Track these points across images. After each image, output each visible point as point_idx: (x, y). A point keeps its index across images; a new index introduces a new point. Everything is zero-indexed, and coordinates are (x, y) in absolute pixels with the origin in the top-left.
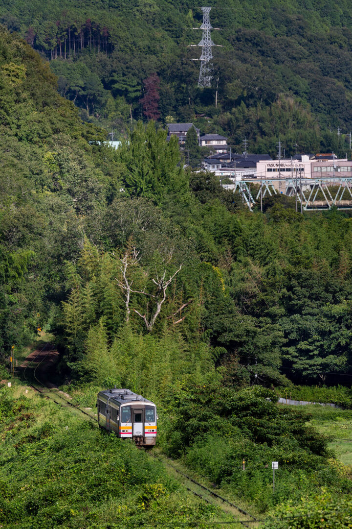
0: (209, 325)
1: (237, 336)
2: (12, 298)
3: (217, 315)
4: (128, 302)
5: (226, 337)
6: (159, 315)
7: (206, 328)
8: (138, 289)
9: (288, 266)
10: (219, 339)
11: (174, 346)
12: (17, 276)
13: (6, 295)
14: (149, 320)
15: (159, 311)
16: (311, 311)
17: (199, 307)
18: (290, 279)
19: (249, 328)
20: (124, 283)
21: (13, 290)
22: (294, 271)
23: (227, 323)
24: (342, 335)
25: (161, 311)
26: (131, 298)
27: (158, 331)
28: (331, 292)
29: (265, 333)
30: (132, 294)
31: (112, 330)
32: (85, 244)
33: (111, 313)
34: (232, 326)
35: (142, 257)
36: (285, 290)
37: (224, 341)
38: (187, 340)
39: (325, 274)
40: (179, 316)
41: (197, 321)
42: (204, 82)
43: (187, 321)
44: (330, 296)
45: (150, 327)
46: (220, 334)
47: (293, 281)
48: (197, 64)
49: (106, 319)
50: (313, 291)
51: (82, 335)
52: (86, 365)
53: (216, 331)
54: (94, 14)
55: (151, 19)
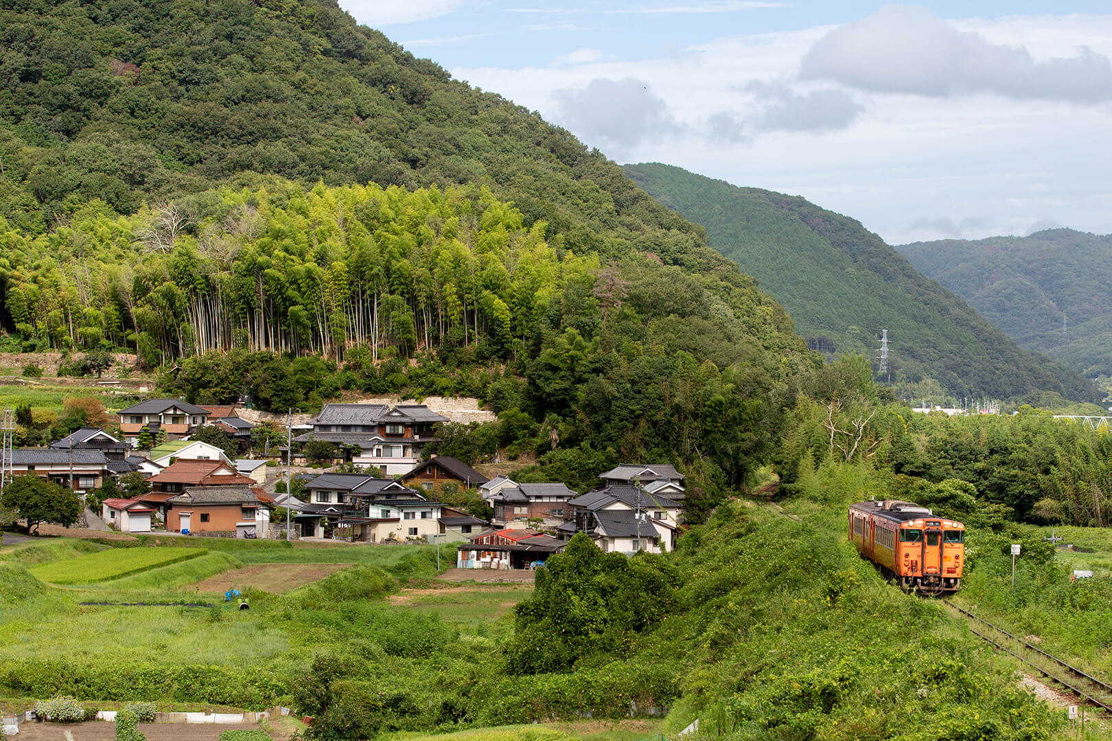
0: (894, 458)
1: (916, 468)
2: (744, 436)
3: (901, 451)
4: (832, 439)
5: (907, 468)
6: (856, 449)
7: (892, 460)
8: (840, 429)
9: (945, 437)
11: (867, 473)
12: (748, 419)
13: (739, 434)
14: (848, 453)
15: (855, 446)
16: (960, 467)
17: (886, 443)
18: (946, 445)
19: (926, 462)
20: (830, 425)
21: (746, 430)
22: (949, 439)
23: (909, 457)
25: (857, 447)
26: (834, 436)
27: (854, 461)
30: (835, 433)
31: (818, 459)
32: (801, 396)
33: (819, 447)
34: (912, 460)
35: (845, 407)
36: (942, 452)
37: (906, 471)
38: (877, 469)
39: (970, 442)
40: (871, 451)
41: (885, 455)
42: (883, 370)
43: (878, 455)
44: (973, 457)
45: (849, 458)
46: (902, 465)
47: (948, 447)
48: (879, 360)
49: (815, 451)
50: (961, 454)
51: (795, 464)
52: (798, 485)
53: (900, 463)
54: (825, 333)
55: (855, 336)
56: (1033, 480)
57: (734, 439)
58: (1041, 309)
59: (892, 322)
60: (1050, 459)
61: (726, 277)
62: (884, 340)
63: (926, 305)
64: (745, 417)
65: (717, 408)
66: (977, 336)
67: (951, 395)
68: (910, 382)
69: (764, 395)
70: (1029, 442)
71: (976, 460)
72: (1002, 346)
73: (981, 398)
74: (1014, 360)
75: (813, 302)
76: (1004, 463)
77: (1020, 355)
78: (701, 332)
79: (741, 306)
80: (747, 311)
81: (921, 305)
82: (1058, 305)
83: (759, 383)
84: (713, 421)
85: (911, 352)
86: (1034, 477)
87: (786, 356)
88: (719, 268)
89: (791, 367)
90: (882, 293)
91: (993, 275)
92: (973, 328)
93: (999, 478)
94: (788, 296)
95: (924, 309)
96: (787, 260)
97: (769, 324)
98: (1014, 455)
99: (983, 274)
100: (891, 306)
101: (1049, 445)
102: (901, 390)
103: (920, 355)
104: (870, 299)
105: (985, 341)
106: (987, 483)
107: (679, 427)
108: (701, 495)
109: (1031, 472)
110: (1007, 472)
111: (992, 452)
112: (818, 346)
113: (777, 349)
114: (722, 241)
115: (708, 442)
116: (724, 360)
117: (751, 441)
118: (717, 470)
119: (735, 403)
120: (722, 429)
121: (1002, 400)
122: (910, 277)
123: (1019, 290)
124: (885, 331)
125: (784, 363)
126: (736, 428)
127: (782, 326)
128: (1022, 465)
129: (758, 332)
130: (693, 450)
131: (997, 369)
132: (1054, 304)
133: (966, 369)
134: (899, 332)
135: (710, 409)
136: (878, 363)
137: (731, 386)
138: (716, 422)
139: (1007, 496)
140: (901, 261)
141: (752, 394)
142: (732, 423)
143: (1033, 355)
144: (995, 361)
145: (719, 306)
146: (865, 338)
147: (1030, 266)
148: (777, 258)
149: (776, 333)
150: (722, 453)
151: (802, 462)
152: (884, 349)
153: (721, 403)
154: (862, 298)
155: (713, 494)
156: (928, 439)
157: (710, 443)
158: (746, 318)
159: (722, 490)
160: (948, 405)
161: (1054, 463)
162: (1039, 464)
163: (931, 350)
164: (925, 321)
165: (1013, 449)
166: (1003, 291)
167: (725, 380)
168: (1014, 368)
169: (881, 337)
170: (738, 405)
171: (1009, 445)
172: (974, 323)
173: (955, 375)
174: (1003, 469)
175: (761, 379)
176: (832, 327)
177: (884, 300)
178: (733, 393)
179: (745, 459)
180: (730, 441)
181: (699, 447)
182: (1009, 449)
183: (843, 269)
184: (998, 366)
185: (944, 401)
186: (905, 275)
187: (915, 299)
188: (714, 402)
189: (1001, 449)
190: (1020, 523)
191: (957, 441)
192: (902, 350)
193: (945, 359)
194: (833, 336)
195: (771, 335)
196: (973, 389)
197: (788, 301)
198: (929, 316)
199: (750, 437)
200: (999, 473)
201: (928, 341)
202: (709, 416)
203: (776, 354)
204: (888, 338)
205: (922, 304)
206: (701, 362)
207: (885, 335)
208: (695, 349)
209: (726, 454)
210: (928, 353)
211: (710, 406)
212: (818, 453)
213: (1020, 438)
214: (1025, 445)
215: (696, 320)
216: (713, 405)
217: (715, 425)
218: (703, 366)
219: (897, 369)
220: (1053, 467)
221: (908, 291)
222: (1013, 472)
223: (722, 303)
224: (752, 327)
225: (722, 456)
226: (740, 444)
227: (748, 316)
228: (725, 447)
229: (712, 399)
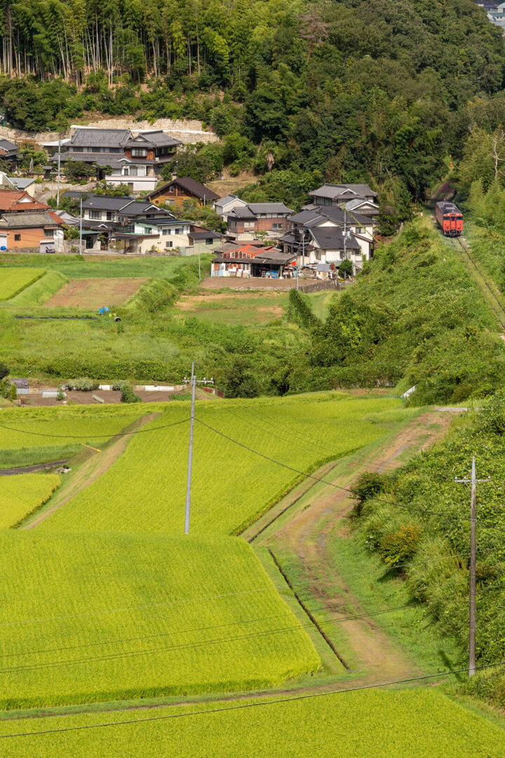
4: (496, 166)
8: (502, 158)
12: (429, 145)
13: (422, 157)
20: (495, 154)
21: (427, 155)
26: (498, 164)
30: (500, 162)
57: (418, 162)
64: (427, 143)
65: (406, 136)
69: (443, 125)
78: (390, 71)
83: (439, 116)
84: (402, 147)
107: (373, 152)
108: (391, 212)
115: (397, 164)
116: (410, 96)
117: (431, 162)
118: (404, 191)
119: (420, 132)
126: (420, 152)
130: (385, 171)
135: (400, 138)
137: (417, 118)
138: (405, 148)
141: (433, 124)
150: (409, 174)
153: (410, 132)
155: (402, 210)
157: (399, 165)
159: (408, 207)
167: (412, 113)
170: (422, 134)
175: (441, 112)
178: (418, 124)
179: (427, 178)
180: (415, 163)
181: (390, 169)
188: (403, 132)
199: (431, 159)
202: (399, 143)
206: (391, 98)
208: (386, 87)
209: (414, 175)
211: (400, 135)
212: (487, 178)
215: (386, 61)
216: (403, 134)
217: (403, 150)
218: (393, 101)
224: (433, 20)
225: (409, 176)
226: (423, 166)
227: (429, 10)
228: (412, 169)
229: (402, 129)
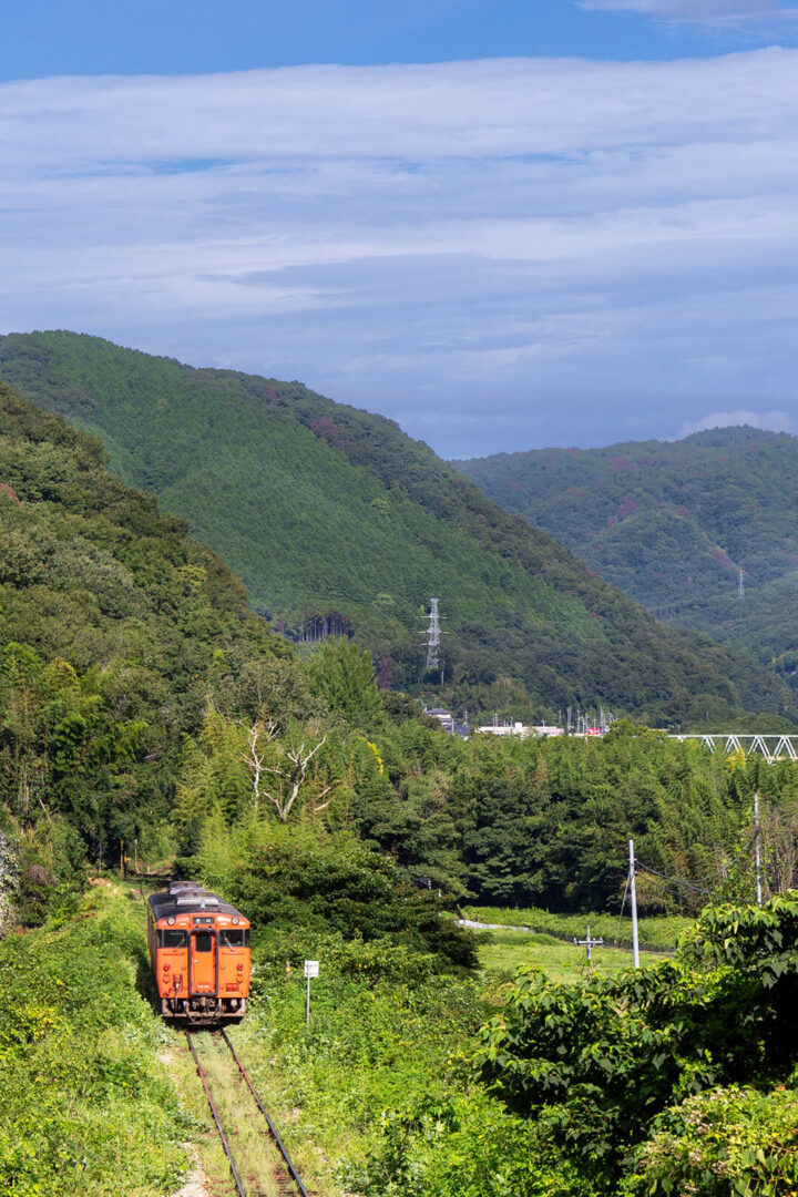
0: (358, 813)
1: (394, 828)
2: (119, 779)
3: (370, 801)
4: (257, 782)
5: (380, 829)
6: (296, 799)
7: (356, 817)
8: (269, 767)
9: (479, 775)
10: (371, 832)
11: (312, 836)
12: (126, 752)
13: (111, 776)
14: (284, 805)
15: (295, 794)
16: (502, 823)
17: (347, 789)
18: (480, 788)
19: (411, 818)
20: (253, 760)
21: (121, 771)
22: (485, 779)
23: (382, 811)
24: (537, 850)
25: (298, 795)
26: (260, 778)
27: (293, 817)
28: (525, 803)
29: (431, 825)
30: (262, 773)
31: (232, 816)
32: (210, 713)
33: (235, 797)
34: (388, 815)
35: (280, 730)
36: (474, 800)
37: (377, 833)
38: (329, 831)
39: (519, 783)
40: (320, 801)
41: (344, 808)
42: (432, 664)
43: (330, 808)
44: (524, 807)
45: (284, 814)
46: (372, 824)
47: (484, 791)
48: (426, 648)
49: (229, 803)
50: (505, 802)
51: (196, 824)
52: (197, 859)
53: (369, 821)
54: (337, 606)
55: (387, 611)
56: (621, 842)
57: (102, 785)
58: (702, 559)
59: (446, 586)
60: (647, 808)
61: (128, 520)
62: (434, 616)
63: (504, 556)
64: (119, 749)
65: (72, 735)
66: (589, 606)
67: (546, 704)
68: (476, 684)
69: (152, 713)
70: (615, 781)
71: (530, 813)
72: (631, 622)
73: (595, 707)
74: (650, 645)
75: (318, 555)
76: (574, 816)
77: (662, 637)
79: (147, 567)
80: (156, 575)
81: (497, 557)
82: (730, 553)
83: (144, 695)
84: (67, 757)
85: (479, 635)
86: (623, 839)
87: (223, 646)
88: (117, 504)
89: (231, 665)
90: (431, 538)
91: (622, 506)
92: (581, 593)
93: (567, 842)
94: (277, 545)
95: (501, 563)
96: (276, 486)
97: (195, 595)
98: (591, 804)
99: (606, 504)
100: (445, 558)
101: (646, 786)
102: (461, 696)
103: (493, 640)
104: (412, 548)
105: (602, 614)
106: (547, 849)
107: (12, 767)
108: (43, 877)
109: (617, 830)
110: (579, 831)
111: (556, 798)
112: (326, 627)
113: (206, 636)
114: (169, 458)
115: (59, 791)
116: (85, 658)
117: (130, 787)
118: (69, 836)
119: (104, 726)
120: (82, 769)
121: (630, 710)
122: (479, 512)
123: (665, 529)
124: (435, 601)
125: (218, 659)
126: (104, 766)
127: (221, 598)
128: (604, 819)
129: (175, 608)
130: (37, 804)
131: (622, 660)
132: (724, 551)
133: (571, 660)
134: (460, 602)
135: (62, 738)
136: (424, 653)
137: (95, 698)
138: (73, 759)
139: (579, 869)
140: (463, 486)
141: (130, 713)
142: (98, 760)
143: (684, 635)
144: (619, 646)
145: (109, 567)
146: (403, 612)
147: (684, 490)
148: (259, 483)
149: (207, 610)
150: (82, 808)
151: (209, 822)
152: (434, 630)
153: (80, 727)
154: (399, 546)
155: (63, 875)
156: (451, 778)
157: (63, 791)
158: (154, 586)
159: (77, 868)
160: (536, 721)
161: (655, 816)
162: (629, 818)
163: (512, 632)
164: (503, 581)
165: (589, 793)
166: (639, 532)
167: (89, 690)
168: (651, 659)
169: (429, 611)
170: (107, 730)
171: (583, 786)
172: (582, 585)
173: (553, 670)
174: (571, 826)
175: (147, 687)
176: (350, 595)
177: (436, 549)
178: (100, 710)
179: (121, 819)
180: (96, 788)
181: (46, 799)
182: (583, 792)
183: (367, 500)
184: (622, 654)
185: (533, 713)
186: (469, 508)
187: (487, 548)
188: (67, 726)
189: (571, 794)
190: (600, 914)
191: (497, 781)
192: (464, 630)
193: (536, 646)
194: (351, 611)
195: (197, 613)
196: (582, 694)
197: (278, 555)
198: (510, 575)
199: (128, 782)
200: (566, 832)
201: (507, 616)
202: (61, 749)
203: (203, 644)
204: (440, 612)
205: (498, 555)
206: (46, 659)
207: (435, 608)
208: (38, 640)
209: (90, 810)
210: (507, 635)
211: (62, 733)
212: (233, 806)
213: (600, 776)
214: (608, 787)
215: (40, 591)
216: (68, 731)
217: (71, 763)
218: (51, 668)
219: (455, 662)
220: (651, 822)
221: (476, 535)
222: (589, 831)
223: (114, 561)
224: (165, 600)
225: (83, 813)
226: (113, 793)
227: (159, 583)
228: (88, 799)
229: (65, 720)
